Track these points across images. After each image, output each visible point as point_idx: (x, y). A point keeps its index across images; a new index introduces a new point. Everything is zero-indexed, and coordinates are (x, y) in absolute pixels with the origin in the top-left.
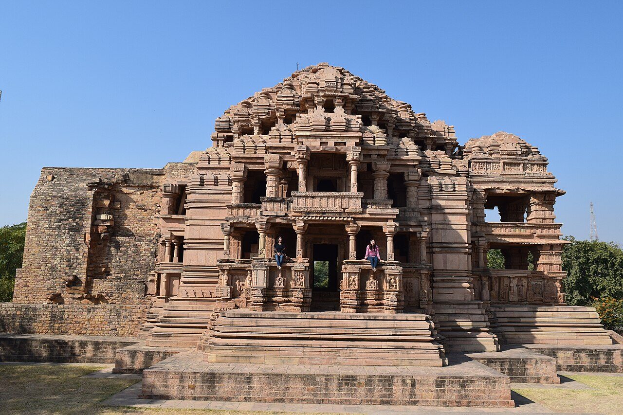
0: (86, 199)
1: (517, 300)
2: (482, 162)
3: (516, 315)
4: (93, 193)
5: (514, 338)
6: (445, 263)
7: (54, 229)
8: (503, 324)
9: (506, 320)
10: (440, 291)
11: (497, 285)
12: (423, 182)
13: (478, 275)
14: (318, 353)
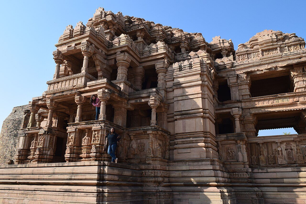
0: (22, 119)
1: (287, 163)
2: (244, 54)
3: (279, 175)
4: (25, 116)
5: (276, 198)
6: (184, 127)
7: (9, 136)
8: (265, 184)
9: (269, 180)
10: (180, 151)
11: (266, 150)
12: (170, 69)
13: (234, 140)
14: (15, 195)
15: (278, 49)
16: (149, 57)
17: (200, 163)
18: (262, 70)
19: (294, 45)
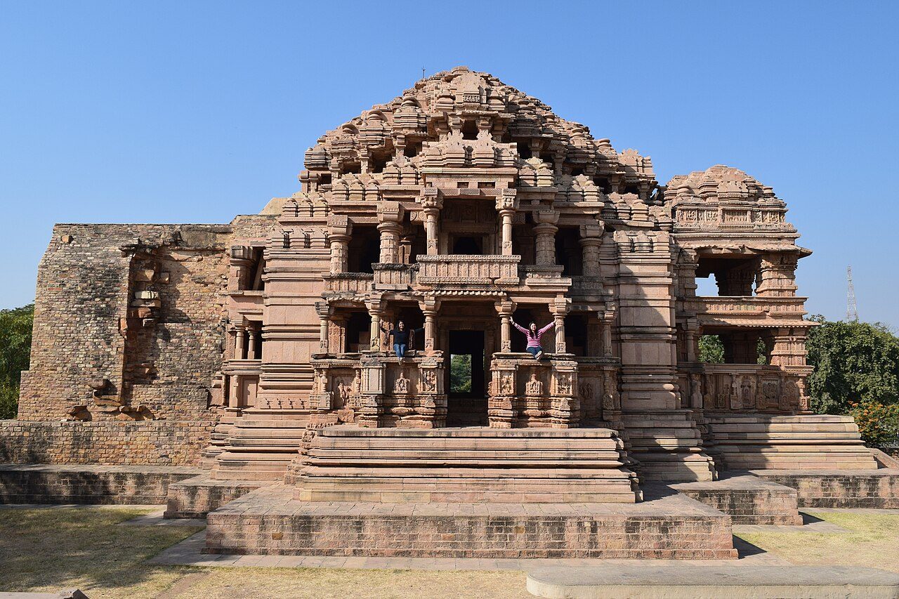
0: (120, 269)
1: (742, 407)
2: (692, 210)
3: (740, 428)
4: (129, 261)
5: (738, 462)
6: (639, 356)
7: (75, 313)
8: (721, 442)
9: (727, 436)
10: (632, 395)
11: (714, 385)
12: (607, 239)
13: (686, 373)
14: (457, 486)
15: (749, 213)
16: (568, 207)
17: (670, 418)
18: (722, 249)
19: (771, 212)
